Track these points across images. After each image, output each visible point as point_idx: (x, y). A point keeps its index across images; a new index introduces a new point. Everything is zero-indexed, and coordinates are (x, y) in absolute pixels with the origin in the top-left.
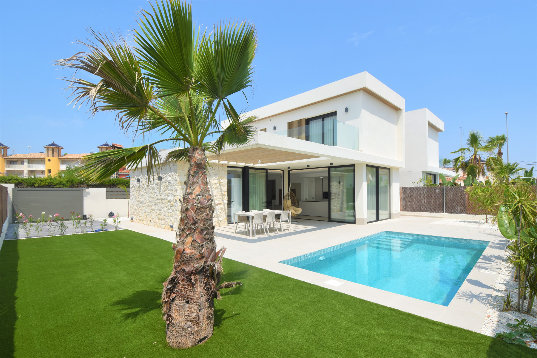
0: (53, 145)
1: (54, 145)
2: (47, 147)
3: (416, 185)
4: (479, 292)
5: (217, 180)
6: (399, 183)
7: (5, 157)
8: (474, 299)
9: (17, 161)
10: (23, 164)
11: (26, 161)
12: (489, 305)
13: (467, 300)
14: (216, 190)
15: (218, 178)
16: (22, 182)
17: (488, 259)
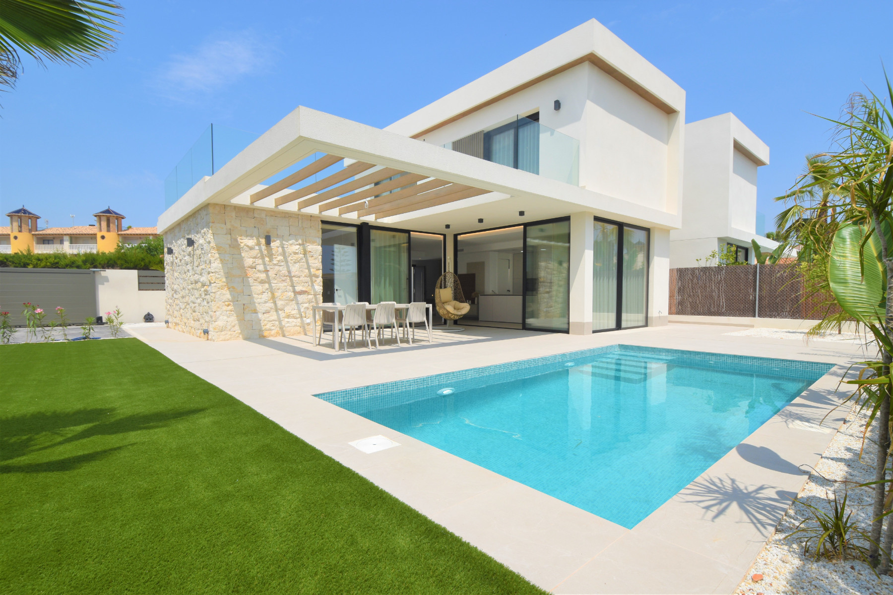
0: (108, 211)
1: (110, 213)
2: (98, 215)
3: (703, 264)
4: (759, 485)
5: (298, 246)
6: (669, 259)
7: (33, 233)
8: (734, 506)
9: (54, 238)
10: (63, 244)
11: (66, 238)
12: (777, 530)
13: (707, 508)
14: (297, 265)
15: (300, 242)
16: (5, 261)
17: (819, 398)
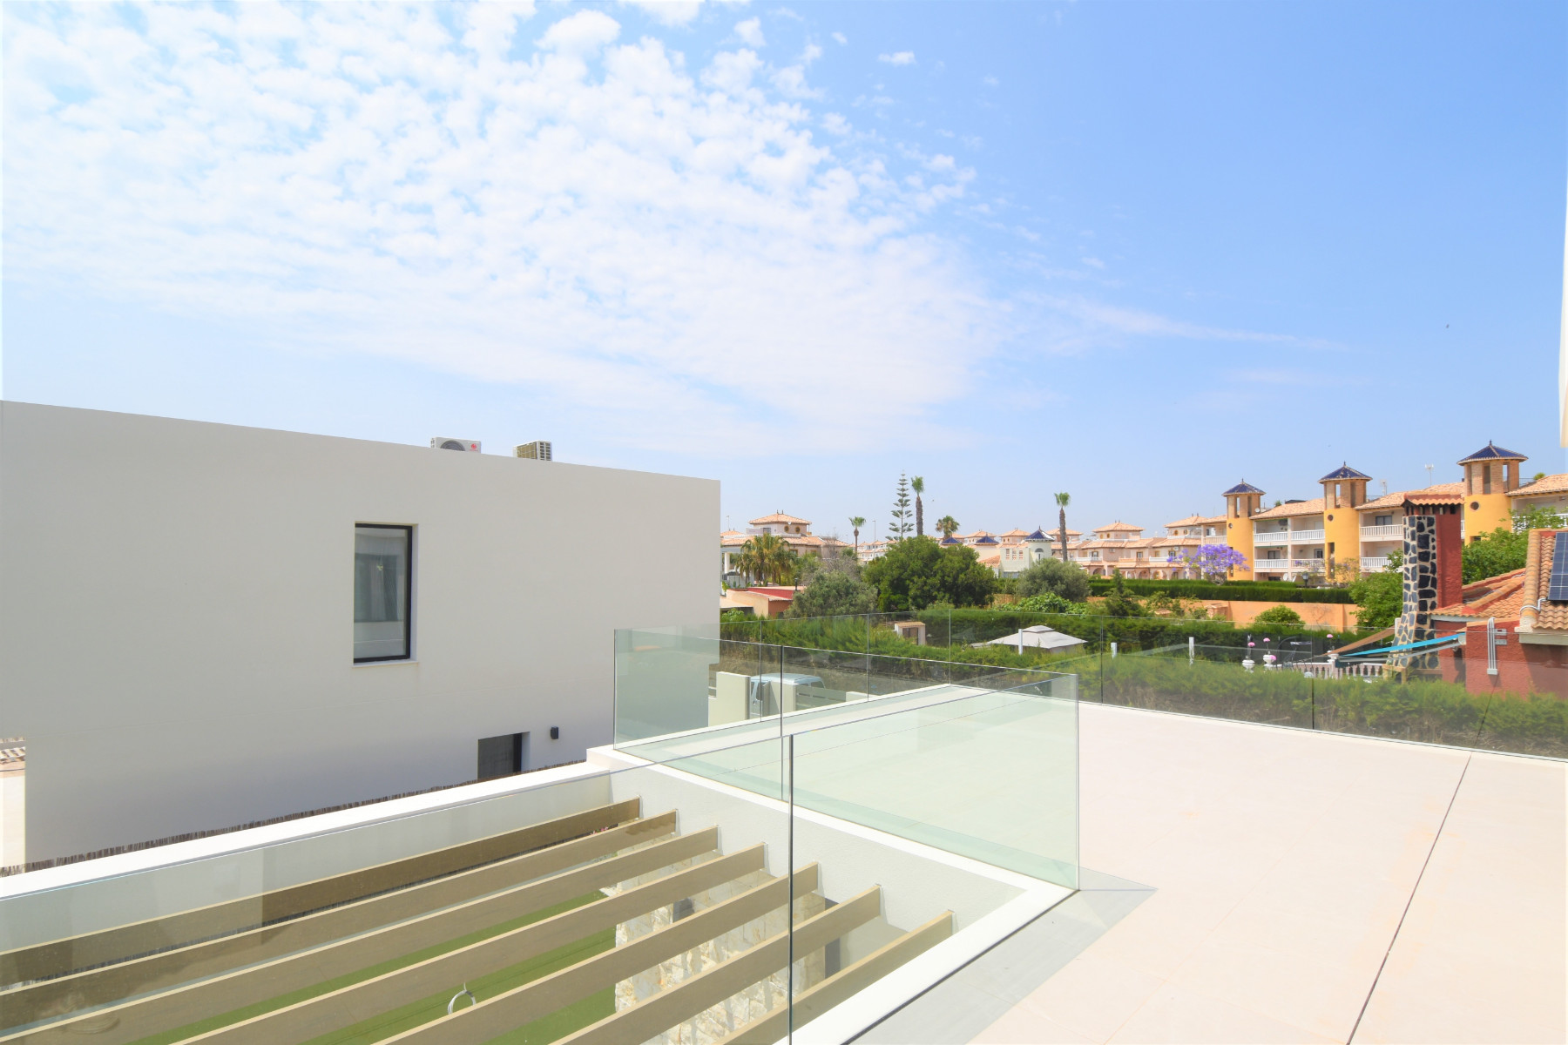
1: (1492, 454)
2: (1466, 463)
7: (1358, 507)
